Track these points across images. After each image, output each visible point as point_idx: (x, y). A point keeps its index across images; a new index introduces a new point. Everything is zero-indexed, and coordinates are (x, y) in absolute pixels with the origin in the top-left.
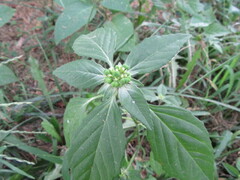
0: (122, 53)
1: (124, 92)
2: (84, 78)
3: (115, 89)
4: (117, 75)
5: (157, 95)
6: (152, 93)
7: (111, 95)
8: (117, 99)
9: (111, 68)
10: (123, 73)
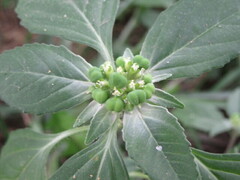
0: (144, 9)
1: (136, 122)
2: (42, 88)
3: (115, 116)
4: (118, 83)
5: (225, 114)
6: (211, 107)
7: (104, 130)
8: (119, 134)
9: (107, 66)
10: (133, 76)
